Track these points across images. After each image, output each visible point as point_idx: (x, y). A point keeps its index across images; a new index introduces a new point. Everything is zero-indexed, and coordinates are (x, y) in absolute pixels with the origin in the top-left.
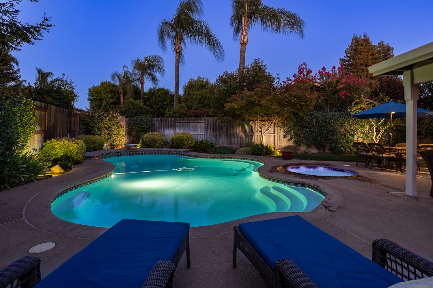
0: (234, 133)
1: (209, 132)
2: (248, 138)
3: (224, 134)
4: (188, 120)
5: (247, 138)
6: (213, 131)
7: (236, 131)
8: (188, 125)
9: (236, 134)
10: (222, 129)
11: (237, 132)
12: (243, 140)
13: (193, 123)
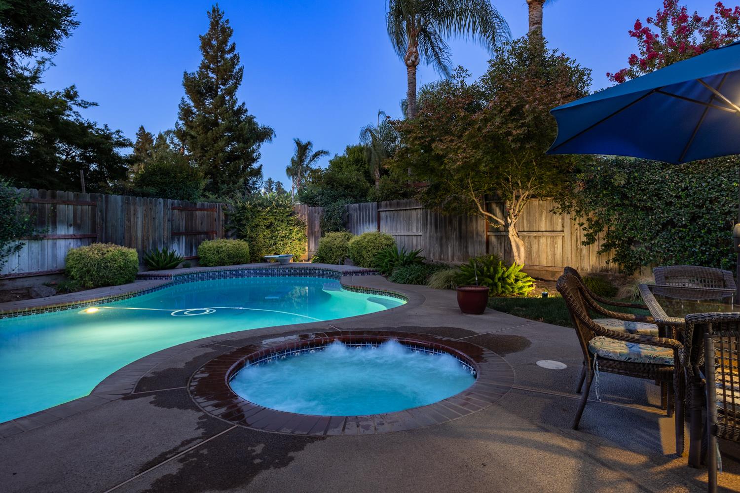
0: (472, 233)
1: (428, 230)
2: (503, 244)
3: (455, 233)
4: (398, 204)
5: (501, 244)
6: (436, 227)
7: (477, 228)
8: (398, 215)
9: (477, 233)
10: (451, 222)
11: (479, 228)
12: (493, 248)
13: (405, 210)
